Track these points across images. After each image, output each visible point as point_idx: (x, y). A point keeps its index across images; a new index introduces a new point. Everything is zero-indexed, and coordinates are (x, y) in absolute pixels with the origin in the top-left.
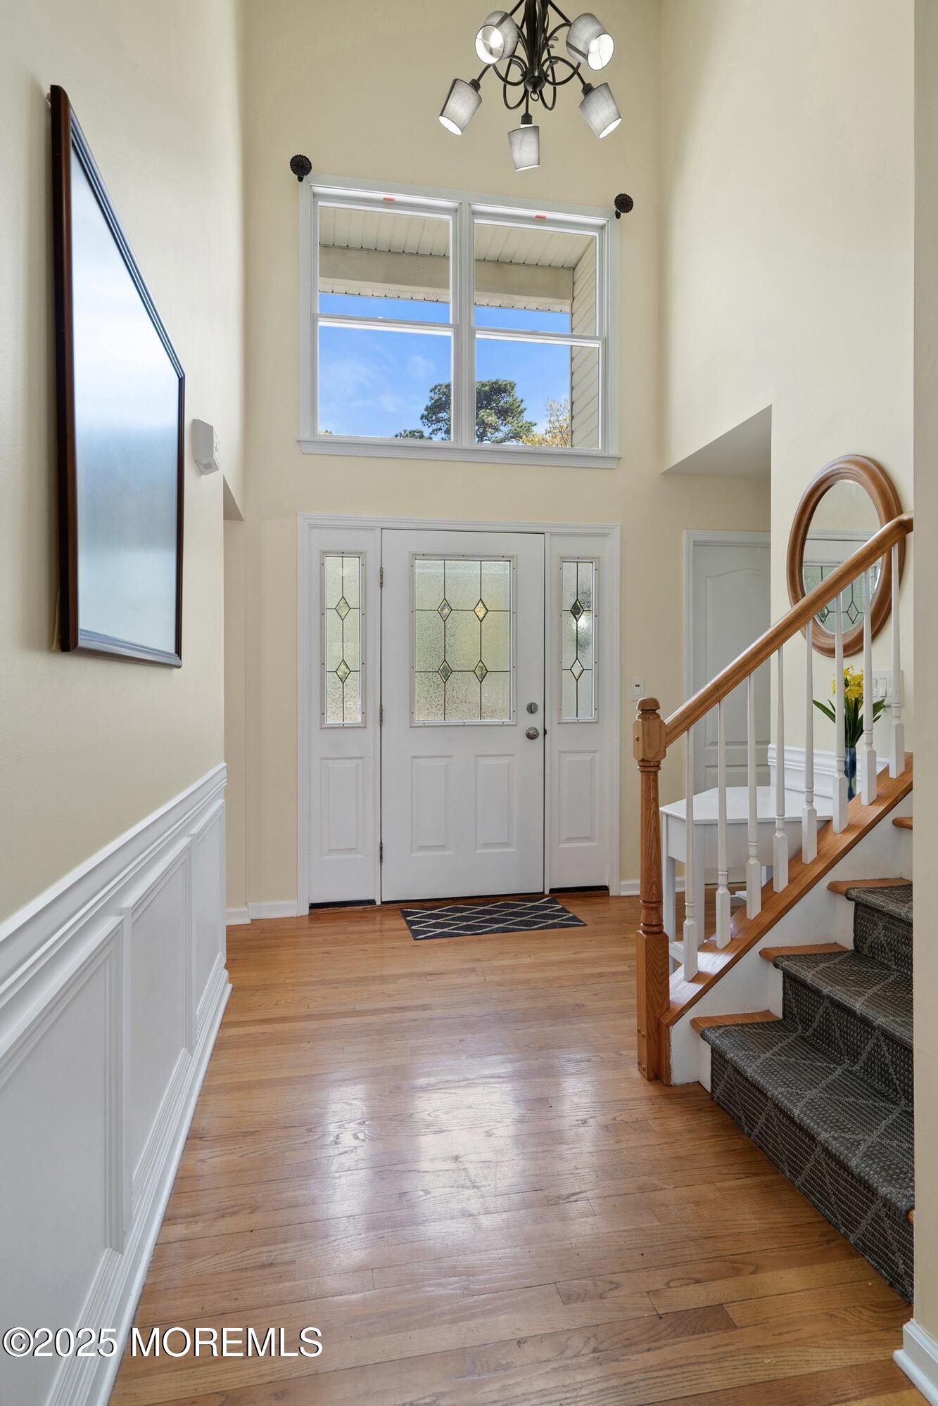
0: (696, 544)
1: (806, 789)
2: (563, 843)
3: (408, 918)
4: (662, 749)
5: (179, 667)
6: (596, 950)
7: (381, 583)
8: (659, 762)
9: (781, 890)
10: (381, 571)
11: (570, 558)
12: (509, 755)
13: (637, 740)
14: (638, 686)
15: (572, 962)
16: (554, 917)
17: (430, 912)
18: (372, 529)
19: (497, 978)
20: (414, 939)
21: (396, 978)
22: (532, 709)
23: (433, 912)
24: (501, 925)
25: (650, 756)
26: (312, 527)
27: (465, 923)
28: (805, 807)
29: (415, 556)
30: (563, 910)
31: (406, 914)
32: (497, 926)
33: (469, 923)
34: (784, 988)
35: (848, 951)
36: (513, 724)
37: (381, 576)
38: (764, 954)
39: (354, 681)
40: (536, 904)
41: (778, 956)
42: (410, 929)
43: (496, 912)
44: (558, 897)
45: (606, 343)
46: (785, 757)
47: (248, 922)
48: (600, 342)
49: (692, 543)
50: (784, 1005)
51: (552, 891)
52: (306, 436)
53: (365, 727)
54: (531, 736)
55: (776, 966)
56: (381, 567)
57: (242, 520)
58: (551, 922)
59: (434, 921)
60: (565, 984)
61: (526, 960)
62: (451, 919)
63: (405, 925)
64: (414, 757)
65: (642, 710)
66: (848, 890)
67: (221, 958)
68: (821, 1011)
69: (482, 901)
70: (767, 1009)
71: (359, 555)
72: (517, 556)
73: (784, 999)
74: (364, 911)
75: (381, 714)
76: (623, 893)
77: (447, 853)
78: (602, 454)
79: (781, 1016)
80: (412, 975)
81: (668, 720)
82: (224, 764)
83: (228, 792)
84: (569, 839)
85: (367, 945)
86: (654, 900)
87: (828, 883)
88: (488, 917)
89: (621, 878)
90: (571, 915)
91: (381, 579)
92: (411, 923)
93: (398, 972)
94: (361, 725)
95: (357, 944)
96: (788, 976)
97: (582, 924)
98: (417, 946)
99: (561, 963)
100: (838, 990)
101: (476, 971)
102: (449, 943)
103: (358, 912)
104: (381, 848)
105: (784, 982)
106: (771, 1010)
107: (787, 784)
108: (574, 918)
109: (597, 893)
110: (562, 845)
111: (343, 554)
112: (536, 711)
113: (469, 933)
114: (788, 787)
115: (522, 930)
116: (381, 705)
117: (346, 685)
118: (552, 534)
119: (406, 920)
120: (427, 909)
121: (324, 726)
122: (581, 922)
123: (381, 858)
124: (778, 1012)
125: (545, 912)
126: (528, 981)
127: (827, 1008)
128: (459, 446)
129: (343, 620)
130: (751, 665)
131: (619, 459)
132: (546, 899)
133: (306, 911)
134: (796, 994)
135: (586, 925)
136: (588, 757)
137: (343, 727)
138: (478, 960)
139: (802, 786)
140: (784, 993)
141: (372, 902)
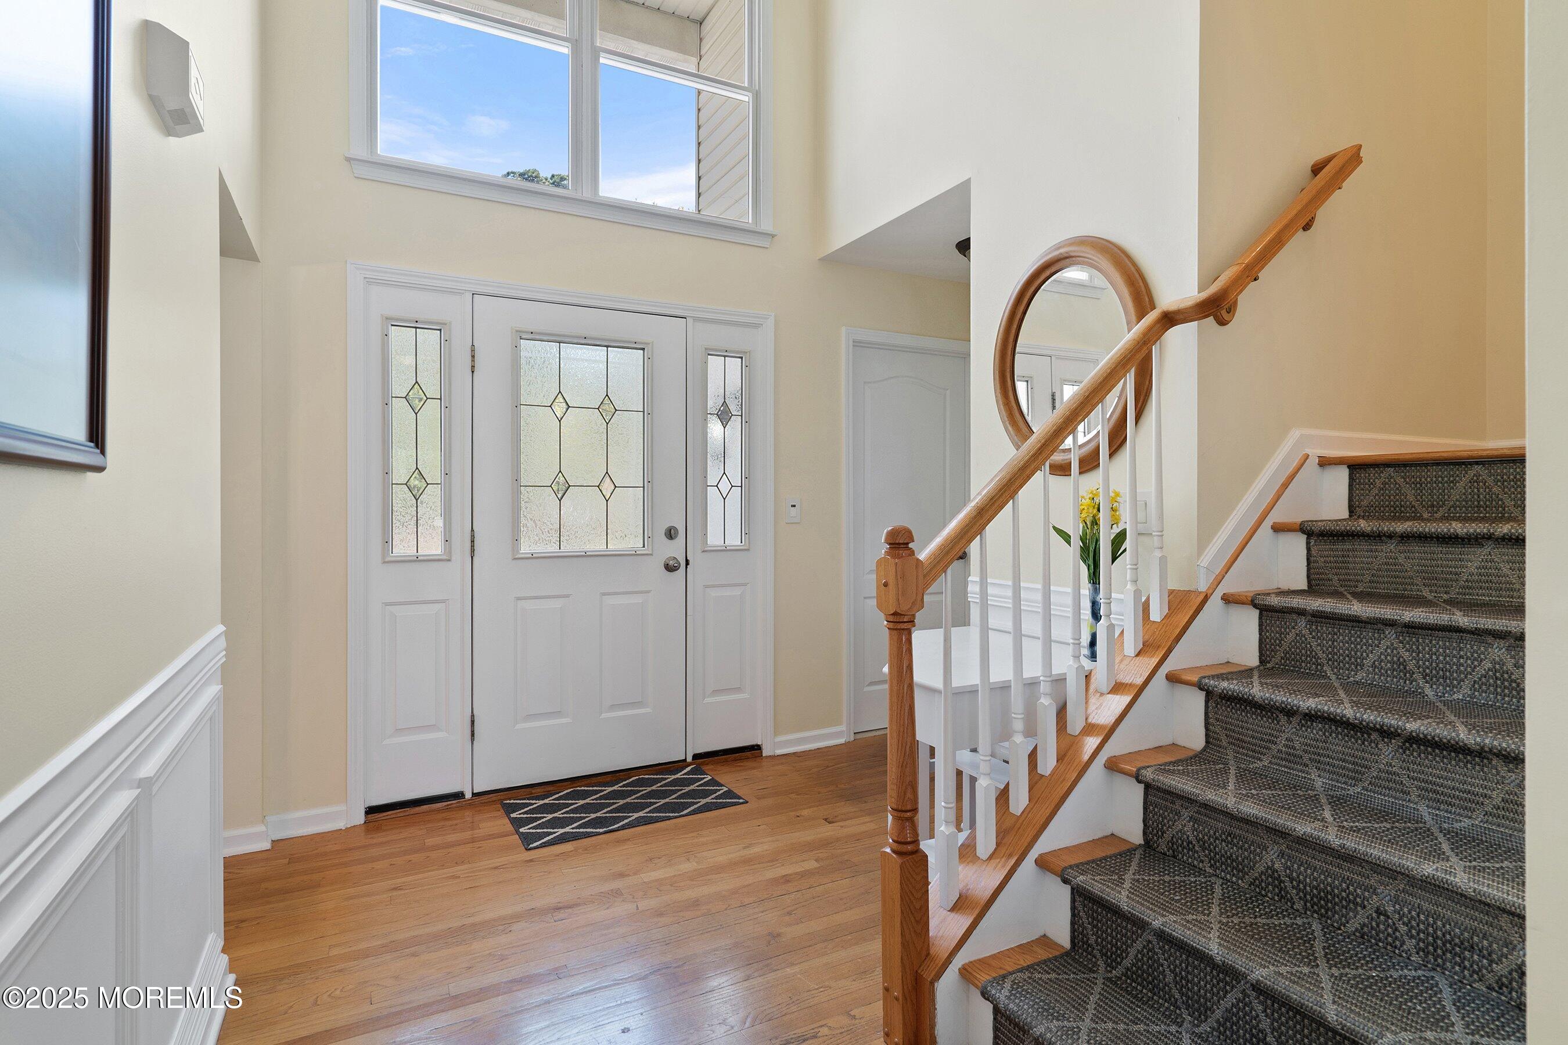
0: (857, 344)
1: (1071, 641)
2: (708, 697)
3: (513, 815)
4: (919, 599)
5: (100, 469)
6: (770, 839)
7: (473, 367)
8: (914, 616)
9: (1049, 773)
10: (473, 351)
11: (716, 350)
12: (642, 592)
13: (886, 585)
14: (794, 506)
15: (747, 861)
16: (705, 794)
17: (541, 802)
18: (458, 293)
19: (652, 903)
20: (526, 850)
21: (507, 922)
22: (671, 534)
23: (546, 801)
24: (641, 814)
25: (904, 608)
26: (369, 282)
27: (593, 816)
28: (1071, 663)
29: (521, 335)
30: (713, 782)
31: (509, 809)
32: (636, 815)
33: (598, 814)
34: (1073, 908)
35: (1137, 847)
36: (649, 552)
37: (473, 356)
38: (1042, 863)
39: (432, 497)
40: (678, 776)
41: (1066, 868)
42: (517, 832)
43: (630, 794)
44: (703, 764)
45: (757, 97)
46: (989, 592)
47: (267, 845)
48: (750, 95)
49: (851, 343)
50: (1073, 931)
51: (696, 757)
52: (361, 153)
53: (449, 560)
54: (670, 568)
55: (1065, 881)
56: (473, 345)
57: (258, 261)
58: (703, 801)
59: (550, 816)
60: (746, 901)
61: (687, 867)
62: (573, 811)
63: (509, 827)
64: (519, 599)
65: (890, 544)
66: (1139, 770)
67: (214, 940)
68: (1139, 945)
69: (608, 778)
70: (1042, 934)
71: (440, 328)
72: (653, 342)
73: (1073, 923)
74: (448, 809)
75: (473, 541)
76: (779, 752)
77: (564, 720)
78: (753, 227)
79: (1066, 943)
80: (532, 913)
81: (923, 555)
82: (221, 628)
83: (227, 673)
84: (716, 692)
85: (459, 868)
86: (909, 807)
87: (1105, 758)
88: (621, 802)
89: (776, 733)
90: (725, 789)
91: (473, 361)
92: (518, 823)
93: (507, 911)
94: (444, 557)
95: (443, 867)
96: (1080, 895)
97: (741, 801)
98: (531, 861)
99: (733, 865)
100: (1174, 922)
101: (622, 894)
102: (576, 850)
103: (439, 811)
104: (473, 722)
105: (1073, 901)
106: (1049, 935)
107: (992, 622)
108: (730, 794)
109: (748, 754)
110: (708, 700)
111: (416, 325)
112: (676, 537)
113: (601, 830)
114: (992, 627)
115: (669, 818)
116: (472, 530)
117: (422, 503)
118: (696, 319)
119: (510, 818)
120: (538, 798)
121: (388, 559)
122: (740, 798)
123: (473, 735)
124: (1063, 938)
125: (692, 787)
126: (696, 903)
127: (1150, 942)
128: (578, 196)
129: (416, 414)
130: (1017, 483)
131: (773, 236)
132: (689, 769)
133: (360, 818)
134: (1093, 919)
135: (747, 802)
136: (737, 592)
137: (417, 560)
138: (622, 875)
139: (1009, 625)
140: (1073, 915)
141: (459, 795)
